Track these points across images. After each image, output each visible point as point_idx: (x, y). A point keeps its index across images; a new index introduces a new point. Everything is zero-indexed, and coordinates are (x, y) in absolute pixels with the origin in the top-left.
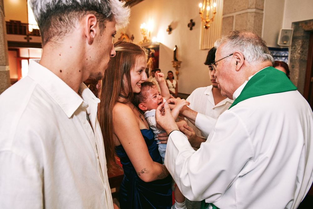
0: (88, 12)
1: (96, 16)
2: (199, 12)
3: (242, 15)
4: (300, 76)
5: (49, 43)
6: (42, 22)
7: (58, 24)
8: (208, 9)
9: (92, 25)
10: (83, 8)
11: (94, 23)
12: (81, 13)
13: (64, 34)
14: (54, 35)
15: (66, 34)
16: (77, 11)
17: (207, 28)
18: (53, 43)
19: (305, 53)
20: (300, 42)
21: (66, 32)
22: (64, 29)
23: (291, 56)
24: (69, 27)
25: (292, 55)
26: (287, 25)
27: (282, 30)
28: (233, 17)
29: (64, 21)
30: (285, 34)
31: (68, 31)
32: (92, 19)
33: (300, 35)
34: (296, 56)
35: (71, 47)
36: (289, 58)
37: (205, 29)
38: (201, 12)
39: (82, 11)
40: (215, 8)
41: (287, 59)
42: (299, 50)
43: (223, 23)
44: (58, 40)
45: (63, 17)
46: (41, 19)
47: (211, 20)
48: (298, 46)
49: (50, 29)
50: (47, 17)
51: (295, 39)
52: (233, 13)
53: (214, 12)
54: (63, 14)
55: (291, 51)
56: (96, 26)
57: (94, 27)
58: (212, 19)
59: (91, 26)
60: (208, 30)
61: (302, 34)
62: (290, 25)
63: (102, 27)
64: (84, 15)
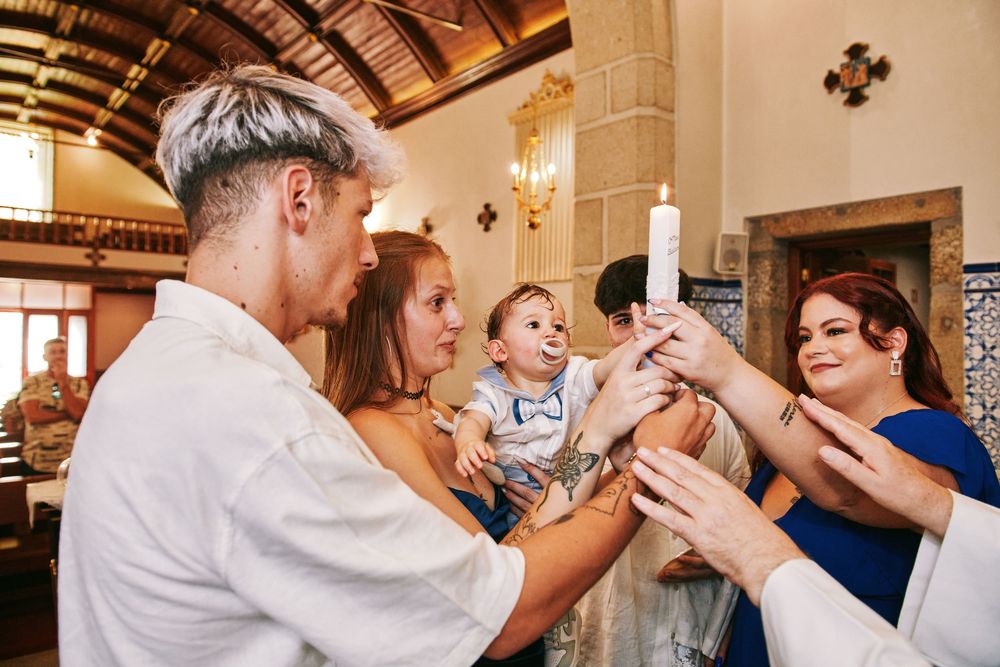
0: (289, 161)
1: (311, 169)
2: (511, 186)
3: (624, 197)
4: (774, 350)
5: (204, 242)
6: (185, 193)
7: (220, 195)
8: (535, 178)
9: (300, 189)
10: (277, 153)
11: (307, 186)
12: (274, 164)
13: (236, 218)
14: (214, 223)
15: (240, 218)
16: (261, 160)
17: (532, 226)
18: (215, 242)
19: (783, 292)
20: (767, 265)
21: (240, 214)
22: (235, 207)
23: (748, 300)
24: (246, 201)
25: (751, 297)
26: (733, 224)
27: (724, 236)
28: (601, 200)
29: (233, 186)
30: (730, 247)
31: (245, 209)
32: (300, 176)
33: (765, 249)
34: (760, 301)
35: (257, 248)
36: (745, 304)
37: (531, 231)
38: (517, 186)
39: (276, 159)
40: (553, 176)
41: (741, 306)
42: (766, 285)
43: (577, 216)
44: (224, 233)
45: (230, 179)
46: (182, 189)
47: (543, 206)
48: (763, 276)
49: (203, 208)
50: (195, 181)
51: (754, 257)
52: (601, 190)
53: (551, 187)
54: (229, 171)
55: (749, 288)
56: (311, 193)
57: (308, 195)
58: (547, 206)
59: (297, 194)
60: (536, 231)
61: (770, 246)
62: (740, 223)
63: (330, 193)
64: (279, 169)
